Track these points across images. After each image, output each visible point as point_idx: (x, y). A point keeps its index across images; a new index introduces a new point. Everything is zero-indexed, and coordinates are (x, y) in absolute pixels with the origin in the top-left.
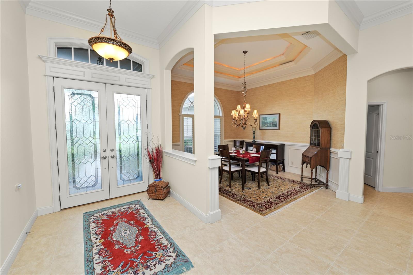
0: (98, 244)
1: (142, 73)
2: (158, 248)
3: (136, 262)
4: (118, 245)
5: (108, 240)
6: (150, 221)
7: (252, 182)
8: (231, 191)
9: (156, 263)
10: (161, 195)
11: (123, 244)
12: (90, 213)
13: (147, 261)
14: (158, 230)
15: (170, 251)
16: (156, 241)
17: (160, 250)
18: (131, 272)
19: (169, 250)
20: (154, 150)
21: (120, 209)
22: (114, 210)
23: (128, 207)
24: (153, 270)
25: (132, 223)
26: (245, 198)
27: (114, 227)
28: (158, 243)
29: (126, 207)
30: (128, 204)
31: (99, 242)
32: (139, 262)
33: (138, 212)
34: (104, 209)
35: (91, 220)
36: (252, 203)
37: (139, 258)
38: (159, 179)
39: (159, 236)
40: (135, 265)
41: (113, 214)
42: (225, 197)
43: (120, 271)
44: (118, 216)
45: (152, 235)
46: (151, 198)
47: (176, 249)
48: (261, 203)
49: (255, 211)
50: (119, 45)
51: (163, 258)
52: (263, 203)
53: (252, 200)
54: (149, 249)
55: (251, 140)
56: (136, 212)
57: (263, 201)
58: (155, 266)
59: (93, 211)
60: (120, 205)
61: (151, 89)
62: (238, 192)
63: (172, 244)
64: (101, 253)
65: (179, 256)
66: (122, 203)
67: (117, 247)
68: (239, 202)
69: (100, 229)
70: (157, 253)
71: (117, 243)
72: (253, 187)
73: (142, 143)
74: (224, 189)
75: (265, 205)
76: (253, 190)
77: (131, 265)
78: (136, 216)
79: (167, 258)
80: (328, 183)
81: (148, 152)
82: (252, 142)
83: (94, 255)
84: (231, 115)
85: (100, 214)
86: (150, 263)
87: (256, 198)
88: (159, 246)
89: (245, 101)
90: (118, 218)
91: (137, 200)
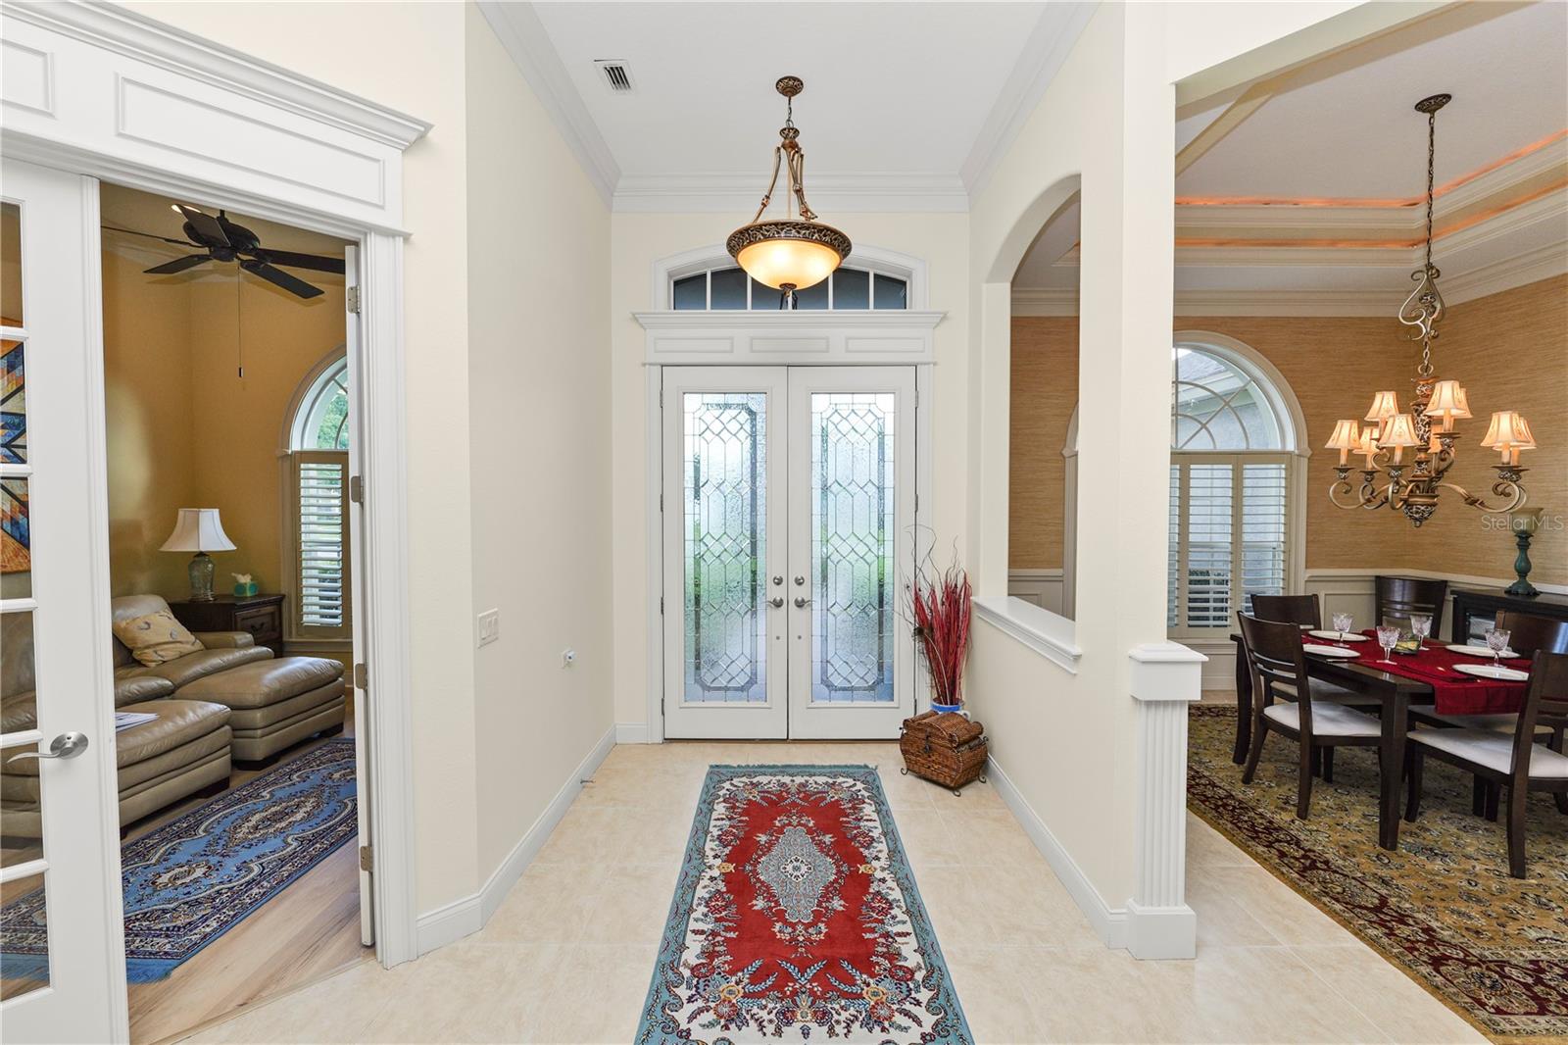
0: (716, 873)
1: (908, 310)
2: (879, 966)
3: (795, 981)
4: (764, 898)
5: (743, 870)
6: (883, 856)
7: (1469, 821)
8: (1302, 837)
9: (857, 1018)
10: (947, 770)
11: (777, 903)
12: (724, 771)
13: (828, 996)
14: (902, 900)
15: (918, 996)
16: (881, 936)
17: (885, 976)
18: (771, 1006)
19: (918, 991)
20: (939, 595)
21: (807, 781)
22: (786, 780)
23: (831, 781)
24: (837, 1035)
25: (825, 843)
26: (1383, 901)
27: (772, 835)
28: (887, 946)
29: (824, 779)
30: (833, 770)
31: (718, 867)
32: (804, 986)
33: (856, 808)
34: (763, 770)
35: (721, 793)
36: (1429, 943)
37: (810, 973)
38: (949, 706)
39: (899, 922)
40: (788, 990)
41: (782, 792)
42: (1256, 856)
43: (743, 988)
44: (794, 804)
45: (873, 909)
46: (914, 772)
47: (942, 1000)
48: (1502, 964)
49: (1435, 990)
50: (806, 239)
51: (882, 1012)
52: (1516, 967)
53: (1434, 924)
54: (849, 954)
55: (1496, 583)
56: (850, 808)
57: (1528, 954)
58: (848, 1025)
59: (735, 765)
60: (809, 770)
61: (935, 364)
62: (1348, 851)
63: (935, 974)
64: (713, 904)
65: (945, 1033)
66: (817, 762)
67: (759, 904)
68: (1338, 907)
69: (733, 827)
70: (871, 981)
71: (765, 891)
72: (1470, 850)
73: (897, 566)
74: (1262, 816)
75: (1530, 980)
76: (1465, 871)
77: (781, 983)
78: (845, 819)
79: (899, 1019)
81: (917, 599)
83: (695, 902)
84: (1330, 444)
85: (747, 780)
86: (837, 1007)
87: (1470, 918)
88: (885, 958)
89: (1427, 369)
90: (790, 811)
91: (866, 767)
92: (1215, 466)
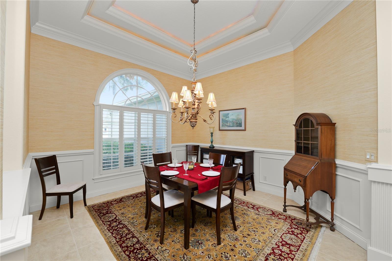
55: (207, 145)
80: (334, 221)
82: (210, 147)
92: (149, 114)
